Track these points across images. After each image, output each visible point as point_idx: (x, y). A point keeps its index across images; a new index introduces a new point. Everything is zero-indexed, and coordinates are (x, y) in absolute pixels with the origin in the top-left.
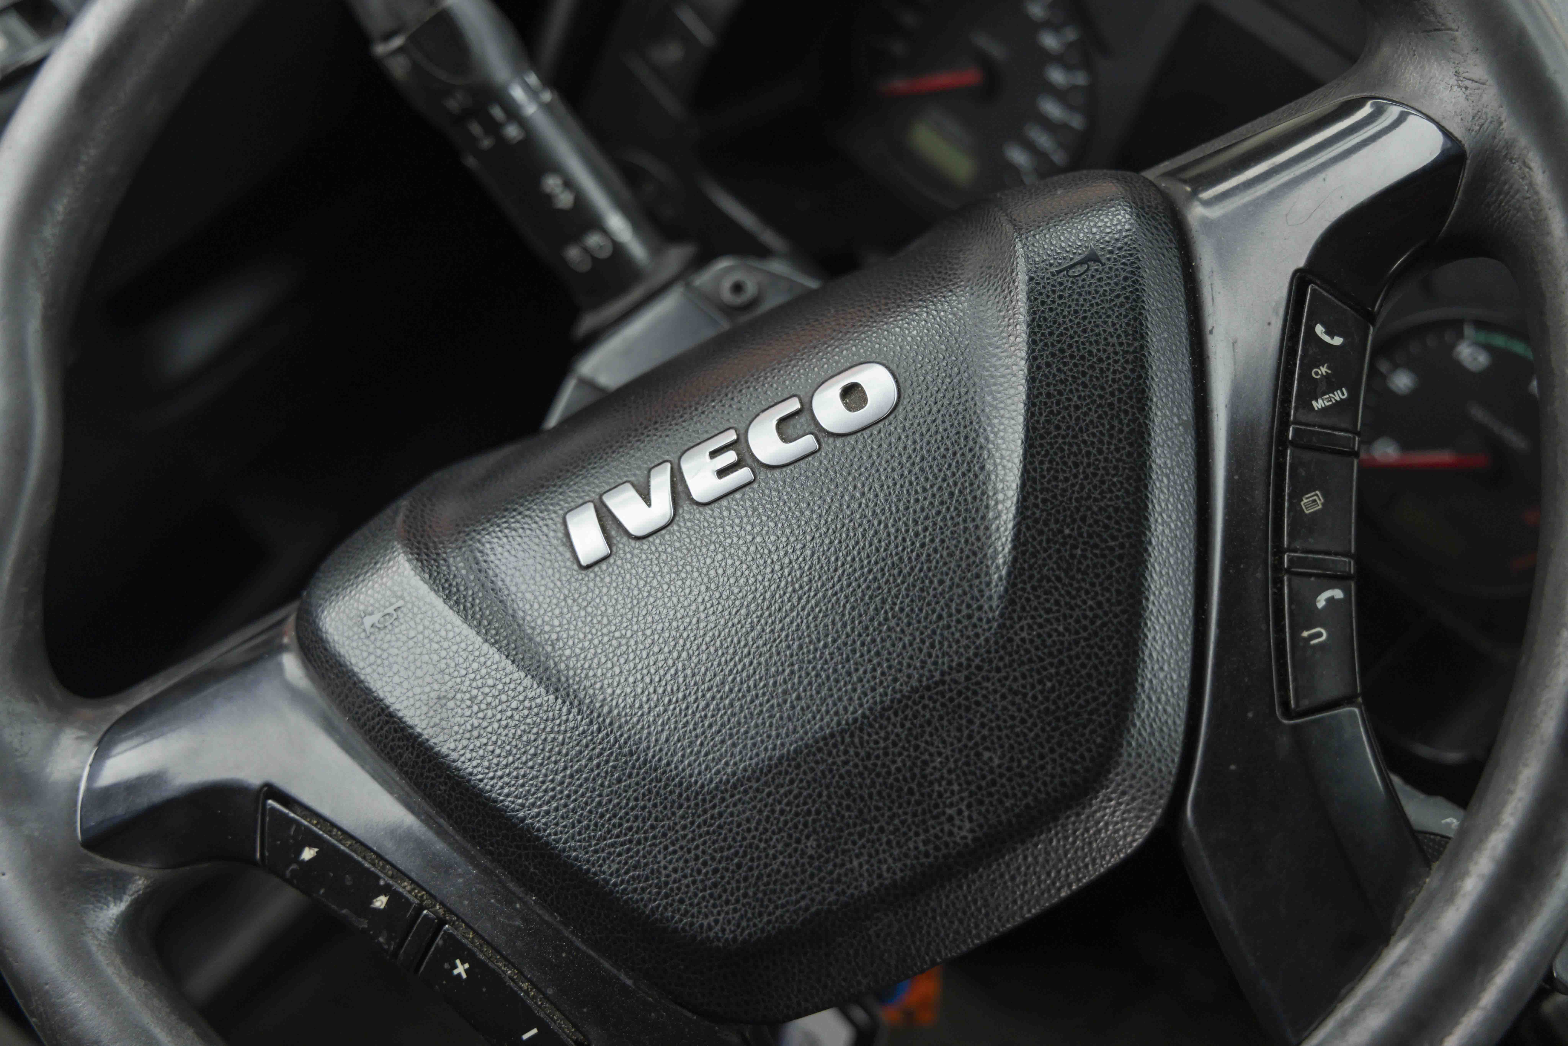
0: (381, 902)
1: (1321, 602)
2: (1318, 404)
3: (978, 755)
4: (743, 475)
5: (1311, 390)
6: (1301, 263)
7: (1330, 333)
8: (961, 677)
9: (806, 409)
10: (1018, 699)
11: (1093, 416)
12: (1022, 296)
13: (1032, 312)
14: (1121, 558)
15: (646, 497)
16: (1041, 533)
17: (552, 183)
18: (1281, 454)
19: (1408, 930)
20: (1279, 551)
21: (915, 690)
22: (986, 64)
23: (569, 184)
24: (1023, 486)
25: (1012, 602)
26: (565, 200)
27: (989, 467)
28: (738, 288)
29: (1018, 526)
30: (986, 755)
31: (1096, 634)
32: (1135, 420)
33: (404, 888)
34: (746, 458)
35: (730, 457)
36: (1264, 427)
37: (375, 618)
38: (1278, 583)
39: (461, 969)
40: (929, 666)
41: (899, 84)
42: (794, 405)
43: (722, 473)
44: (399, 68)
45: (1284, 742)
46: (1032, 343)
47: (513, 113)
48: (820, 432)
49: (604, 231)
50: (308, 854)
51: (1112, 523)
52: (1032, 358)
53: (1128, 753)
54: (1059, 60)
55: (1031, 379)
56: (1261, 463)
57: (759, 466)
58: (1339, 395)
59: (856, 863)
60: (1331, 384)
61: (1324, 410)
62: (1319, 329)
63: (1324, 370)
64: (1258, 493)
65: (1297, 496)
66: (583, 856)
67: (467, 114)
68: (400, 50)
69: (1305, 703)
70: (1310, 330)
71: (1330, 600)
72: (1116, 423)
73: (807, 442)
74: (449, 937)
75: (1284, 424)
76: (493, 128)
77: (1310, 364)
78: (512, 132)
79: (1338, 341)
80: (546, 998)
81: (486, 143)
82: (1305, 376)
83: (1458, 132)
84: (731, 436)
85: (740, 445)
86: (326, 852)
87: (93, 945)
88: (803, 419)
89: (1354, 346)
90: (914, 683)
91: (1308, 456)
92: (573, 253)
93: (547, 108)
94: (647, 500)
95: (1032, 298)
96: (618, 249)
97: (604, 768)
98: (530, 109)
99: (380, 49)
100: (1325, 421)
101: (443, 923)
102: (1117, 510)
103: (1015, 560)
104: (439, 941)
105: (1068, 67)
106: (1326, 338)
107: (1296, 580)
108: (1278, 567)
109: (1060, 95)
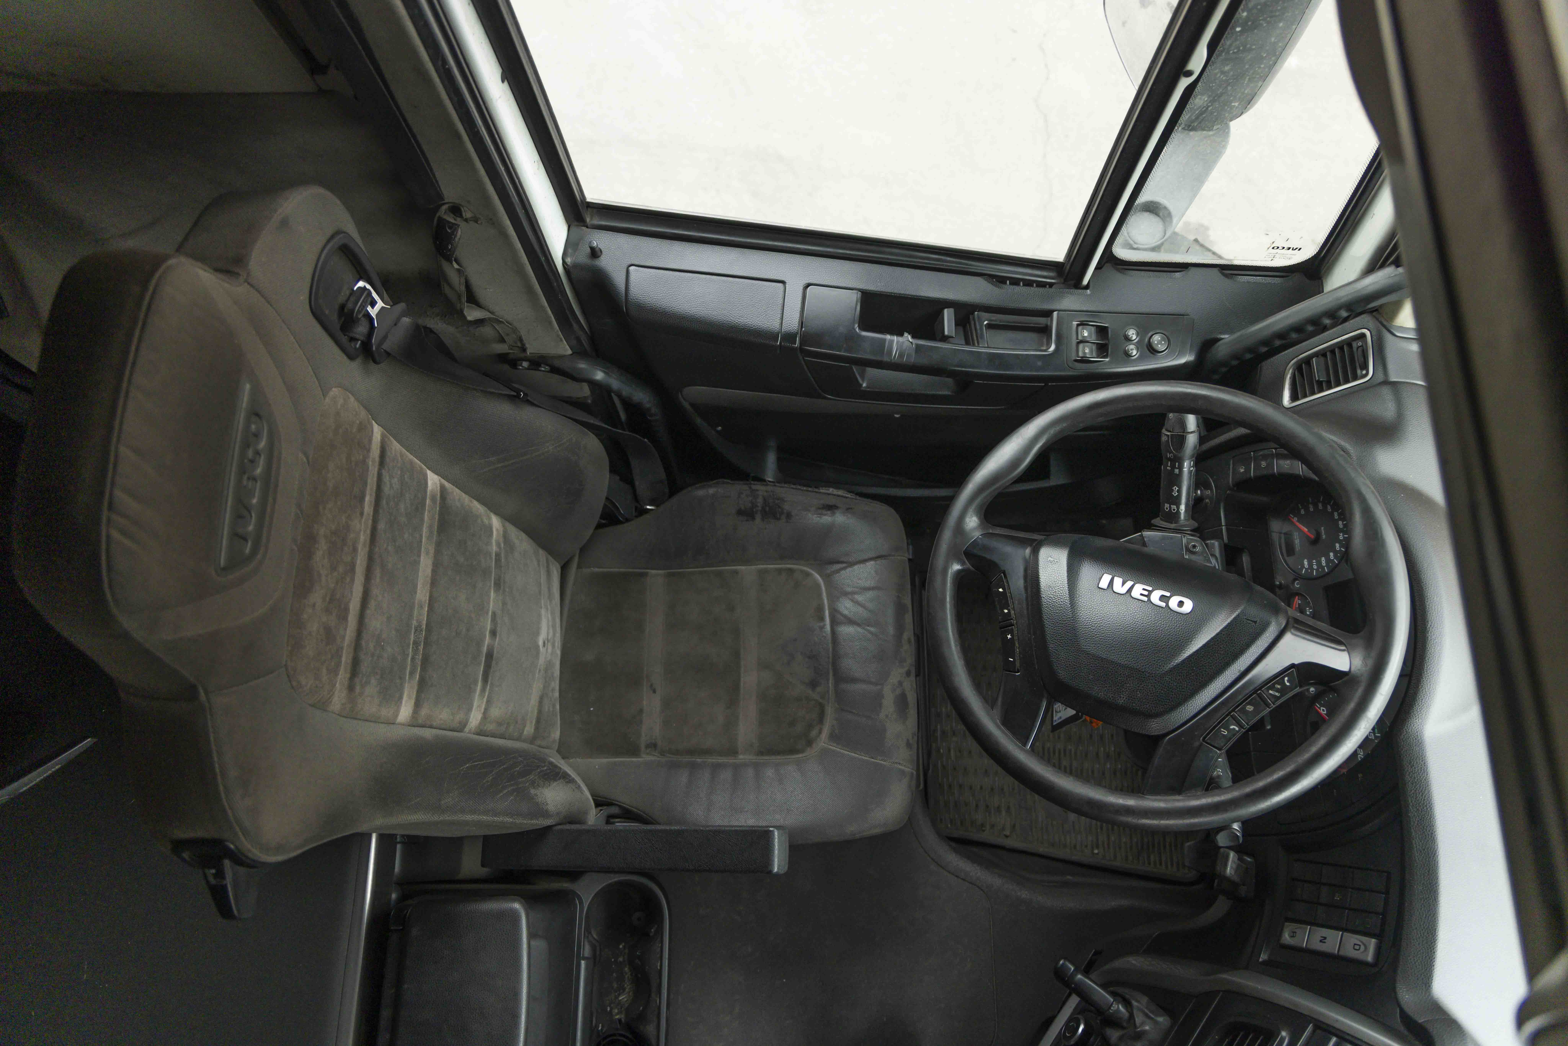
0: (1006, 611)
1: (1232, 727)
2: (1271, 692)
3: (1137, 691)
4: (1145, 599)
5: (1272, 688)
6: (1296, 662)
7: (1288, 681)
8: (1148, 675)
9: (1169, 598)
10: (1154, 689)
11: (1222, 652)
12: (1233, 616)
13: (1232, 621)
14: (1200, 683)
15: (1123, 584)
16: (1189, 664)
17: (1176, 488)
18: (1253, 693)
19: (1185, 796)
20: (1233, 710)
21: (1137, 669)
22: (1318, 535)
23: (1179, 491)
24: (1195, 652)
25: (1171, 671)
26: (1175, 494)
27: (1192, 642)
28: (1194, 546)
29: (1186, 658)
30: (1138, 693)
31: (1181, 691)
32: (1229, 661)
33: (1012, 612)
34: (1148, 596)
35: (1146, 593)
36: (1256, 686)
37: (1052, 559)
38: (1227, 715)
39: (1009, 636)
40: (1144, 667)
41: (1295, 519)
42: (1168, 594)
43: (1142, 595)
44: (1164, 439)
45: (1197, 744)
46: (1225, 628)
47: (1181, 468)
48: (1167, 605)
49: (1178, 508)
50: (1001, 590)
51: (1205, 675)
52: (1222, 631)
53: (1166, 717)
54: (1335, 552)
55: (1217, 634)
56: (1247, 691)
57: (1149, 600)
58: (1277, 694)
59: (1096, 688)
60: (1277, 690)
61: (1271, 694)
62: (1286, 679)
63: (1279, 687)
64: (1240, 697)
65: (1249, 704)
66: (1049, 639)
67: (1169, 459)
68: (1168, 436)
69: (1209, 741)
70: (1285, 677)
71: (1234, 729)
72: (1225, 658)
73: (1163, 604)
74: (1012, 629)
75: (1260, 689)
76: (1173, 467)
77: (1277, 683)
78: (1177, 471)
79: (1288, 684)
80: (1020, 656)
81: (1169, 468)
82: (1274, 684)
83: (1352, 669)
84: (1150, 589)
85: (1150, 592)
86: (1004, 593)
87: (950, 571)
88: (1167, 599)
89: (1291, 688)
90: (1138, 667)
91: (1258, 699)
92: (1167, 505)
93: (1190, 472)
94: (1123, 585)
95: (1235, 618)
96: (1178, 513)
97: (1067, 628)
98: (1185, 470)
99: (1164, 431)
100: (1269, 696)
101: (1013, 625)
102: (1208, 674)
103: (1179, 664)
104: (1010, 628)
105: (1335, 556)
106: (1286, 682)
107: (1231, 719)
108: (1230, 713)
109: (1328, 560)
